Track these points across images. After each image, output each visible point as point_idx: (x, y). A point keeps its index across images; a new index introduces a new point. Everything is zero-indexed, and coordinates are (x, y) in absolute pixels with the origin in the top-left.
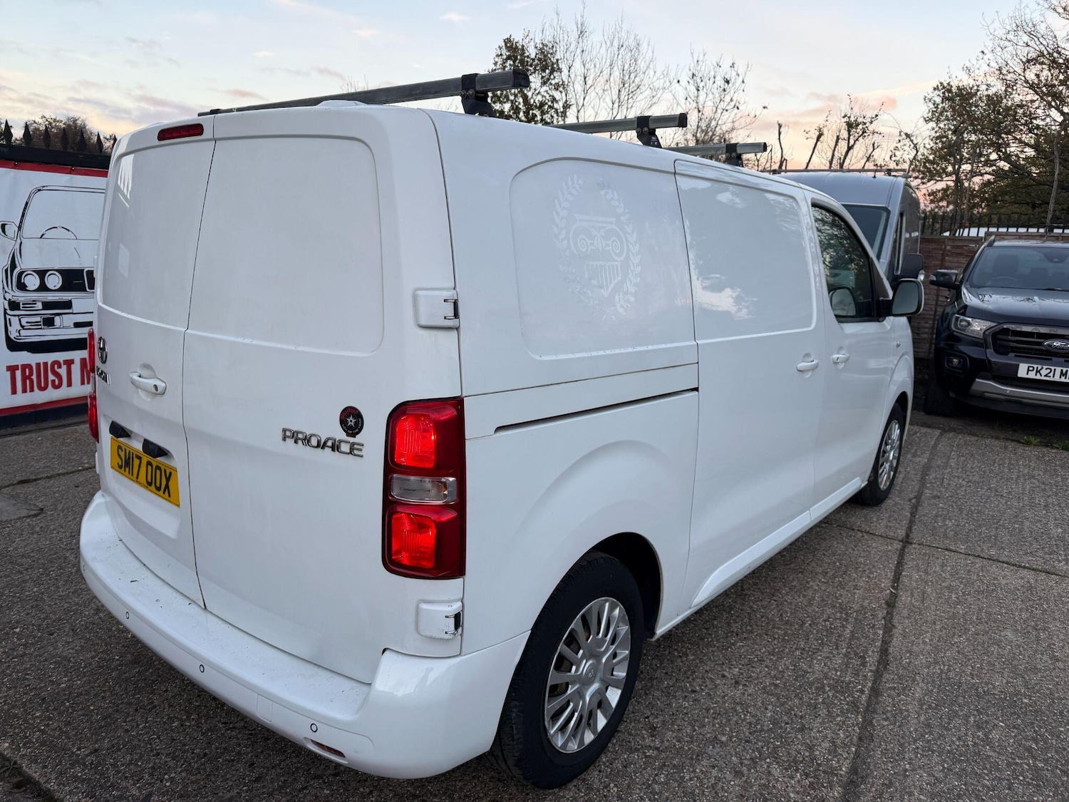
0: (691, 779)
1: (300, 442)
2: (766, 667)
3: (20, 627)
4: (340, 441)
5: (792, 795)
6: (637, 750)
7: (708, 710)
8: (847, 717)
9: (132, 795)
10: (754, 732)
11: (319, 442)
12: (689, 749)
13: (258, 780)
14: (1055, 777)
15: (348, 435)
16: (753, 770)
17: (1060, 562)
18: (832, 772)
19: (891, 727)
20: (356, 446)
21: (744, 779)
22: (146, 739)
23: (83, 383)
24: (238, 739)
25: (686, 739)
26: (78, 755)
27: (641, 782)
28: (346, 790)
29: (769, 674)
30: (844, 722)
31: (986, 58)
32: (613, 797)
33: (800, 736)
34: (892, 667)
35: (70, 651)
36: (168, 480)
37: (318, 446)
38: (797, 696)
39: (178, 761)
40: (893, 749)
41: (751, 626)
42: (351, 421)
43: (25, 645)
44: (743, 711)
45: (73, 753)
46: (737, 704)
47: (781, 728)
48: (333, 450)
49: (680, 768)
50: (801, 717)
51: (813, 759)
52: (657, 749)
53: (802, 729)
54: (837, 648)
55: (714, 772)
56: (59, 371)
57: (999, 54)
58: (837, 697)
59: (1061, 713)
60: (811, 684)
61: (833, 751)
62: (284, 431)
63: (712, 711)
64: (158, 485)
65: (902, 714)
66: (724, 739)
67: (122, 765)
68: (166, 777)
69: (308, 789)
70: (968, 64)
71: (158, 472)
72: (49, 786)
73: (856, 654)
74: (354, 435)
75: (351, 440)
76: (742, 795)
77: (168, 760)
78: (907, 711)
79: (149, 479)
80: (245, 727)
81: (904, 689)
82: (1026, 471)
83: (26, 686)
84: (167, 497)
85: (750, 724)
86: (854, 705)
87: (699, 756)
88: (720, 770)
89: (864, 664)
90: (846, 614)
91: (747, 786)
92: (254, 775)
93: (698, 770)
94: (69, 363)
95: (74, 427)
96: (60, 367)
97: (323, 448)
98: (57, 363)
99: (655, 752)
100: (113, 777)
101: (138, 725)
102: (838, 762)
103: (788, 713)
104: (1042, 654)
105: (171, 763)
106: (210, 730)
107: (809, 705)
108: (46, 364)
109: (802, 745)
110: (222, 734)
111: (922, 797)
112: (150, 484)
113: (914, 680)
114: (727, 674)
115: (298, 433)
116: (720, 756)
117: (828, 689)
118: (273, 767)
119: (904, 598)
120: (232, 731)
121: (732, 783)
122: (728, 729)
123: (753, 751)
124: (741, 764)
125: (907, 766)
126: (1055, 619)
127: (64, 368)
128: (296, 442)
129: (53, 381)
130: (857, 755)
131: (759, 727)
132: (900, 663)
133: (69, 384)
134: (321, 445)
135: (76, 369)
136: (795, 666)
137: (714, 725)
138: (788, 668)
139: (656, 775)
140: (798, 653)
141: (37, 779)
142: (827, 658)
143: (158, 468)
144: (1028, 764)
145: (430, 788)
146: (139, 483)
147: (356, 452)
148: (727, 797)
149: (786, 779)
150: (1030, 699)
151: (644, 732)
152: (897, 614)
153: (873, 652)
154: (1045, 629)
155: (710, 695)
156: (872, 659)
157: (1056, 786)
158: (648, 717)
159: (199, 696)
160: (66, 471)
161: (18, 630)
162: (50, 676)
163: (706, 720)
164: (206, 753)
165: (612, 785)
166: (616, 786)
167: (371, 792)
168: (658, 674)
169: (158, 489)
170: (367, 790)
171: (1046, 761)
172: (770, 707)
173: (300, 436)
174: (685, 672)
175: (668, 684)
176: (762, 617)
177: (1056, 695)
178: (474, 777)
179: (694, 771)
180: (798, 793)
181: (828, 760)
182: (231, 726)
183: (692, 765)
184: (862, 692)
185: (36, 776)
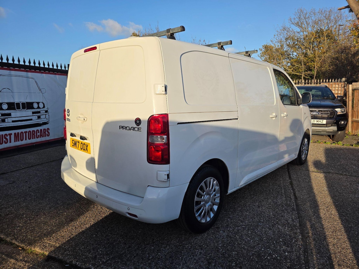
0: (258, 232)
1: (124, 129)
2: (265, 202)
3: (25, 215)
4: (135, 128)
5: (287, 233)
6: (239, 226)
7: (254, 214)
8: (293, 212)
9: (90, 257)
10: (270, 218)
11: (129, 128)
12: (254, 224)
13: (129, 247)
14: (352, 220)
15: (137, 126)
16: (274, 228)
17: (331, 170)
18: (295, 226)
19: (305, 213)
20: (139, 129)
21: (272, 230)
22: (87, 241)
23: (15, 141)
24: (117, 237)
25: (252, 222)
26: (65, 248)
27: (244, 234)
28: (158, 246)
29: (267, 204)
30: (292, 214)
31: (276, 37)
32: (238, 239)
33: (282, 218)
34: (299, 199)
35: (47, 220)
36: (87, 147)
37: (129, 130)
38: (277, 208)
39: (100, 246)
40: (308, 219)
41: (256, 192)
42: (138, 122)
43: (30, 220)
44: (264, 214)
45: (63, 248)
46: (261, 212)
47: (276, 217)
48: (133, 130)
49: (254, 229)
50: (281, 213)
51: (289, 223)
52: (245, 225)
53: (282, 216)
54: (282, 196)
55: (263, 229)
56: (7, 137)
57: (279, 36)
58: (288, 208)
59: (347, 205)
60: (279, 205)
61: (293, 220)
62: (120, 126)
63: (255, 214)
64: (84, 149)
65: (307, 210)
66: (262, 221)
67: (82, 249)
68: (99, 250)
69: (146, 248)
70: (272, 40)
71: (84, 145)
72: (59, 258)
73: (288, 197)
74: (138, 126)
75: (138, 127)
76: (274, 234)
77: (97, 246)
78: (308, 209)
79: (82, 148)
80: (118, 234)
81: (305, 204)
82: (312, 149)
83: (37, 231)
84: (87, 152)
85: (267, 216)
86: (293, 209)
87: (258, 226)
88: (265, 229)
89: (291, 199)
90: (281, 187)
91: (274, 232)
92: (128, 246)
93: (259, 229)
94: (10, 135)
95: (13, 157)
96: (7, 136)
97: (130, 130)
98: (6, 135)
99: (245, 226)
100: (81, 253)
101: (82, 238)
102: (296, 223)
103: (277, 212)
104: (336, 192)
105: (99, 246)
106: (106, 236)
107: (281, 210)
108: (2, 135)
109: (284, 220)
110: (111, 237)
111: (321, 229)
112: (82, 149)
113: (306, 202)
114: (255, 205)
115: (123, 126)
116: (263, 225)
117: (284, 206)
118: (132, 243)
119: (294, 182)
120: (114, 236)
121: (270, 231)
122: (262, 218)
123: (272, 223)
124: (270, 226)
125: (314, 222)
126: (335, 184)
127: (9, 136)
128: (123, 129)
129: (5, 141)
130: (299, 221)
131: (270, 217)
132: (301, 198)
133: (10, 142)
134: (130, 129)
135: (13, 136)
136: (273, 201)
137: (258, 218)
138: (271, 202)
139: (248, 232)
140: (272, 198)
141: (54, 257)
142: (281, 198)
143: (84, 144)
144: (344, 218)
145: (184, 243)
146: (79, 149)
147: (139, 130)
148: (270, 235)
149: (284, 229)
150: (338, 203)
151: (239, 222)
152: (294, 186)
153: (292, 196)
154: (334, 186)
155: (253, 210)
156: (293, 197)
157: (353, 222)
158: (238, 218)
159: (98, 227)
160: (16, 170)
161: (24, 216)
162: (44, 228)
163: (255, 217)
164: (108, 242)
165: (237, 236)
166: (238, 236)
167: (166, 246)
168: (236, 207)
169: (84, 150)
170: (165, 246)
171: (348, 217)
172: (271, 212)
173: (124, 127)
174: (243, 206)
175: (240, 209)
176: (258, 190)
177: (344, 201)
178: (196, 239)
179: (258, 230)
180: (288, 232)
181: (293, 223)
182: (113, 234)
183: (256, 228)
184: (294, 206)
185: (54, 255)
